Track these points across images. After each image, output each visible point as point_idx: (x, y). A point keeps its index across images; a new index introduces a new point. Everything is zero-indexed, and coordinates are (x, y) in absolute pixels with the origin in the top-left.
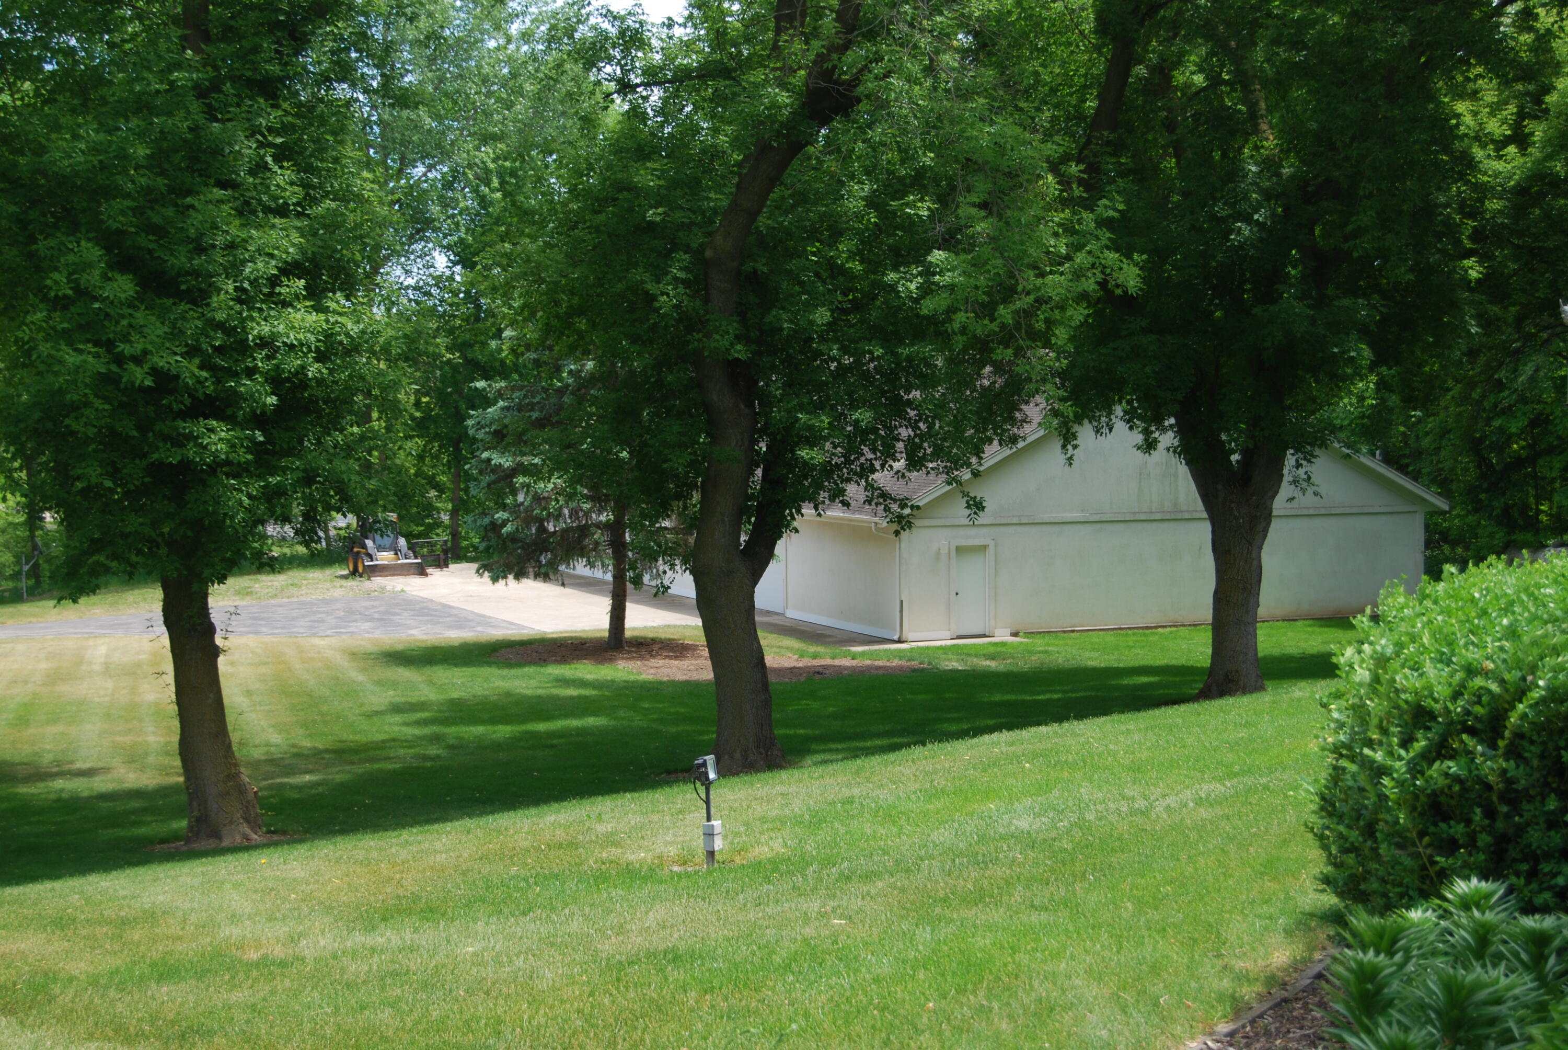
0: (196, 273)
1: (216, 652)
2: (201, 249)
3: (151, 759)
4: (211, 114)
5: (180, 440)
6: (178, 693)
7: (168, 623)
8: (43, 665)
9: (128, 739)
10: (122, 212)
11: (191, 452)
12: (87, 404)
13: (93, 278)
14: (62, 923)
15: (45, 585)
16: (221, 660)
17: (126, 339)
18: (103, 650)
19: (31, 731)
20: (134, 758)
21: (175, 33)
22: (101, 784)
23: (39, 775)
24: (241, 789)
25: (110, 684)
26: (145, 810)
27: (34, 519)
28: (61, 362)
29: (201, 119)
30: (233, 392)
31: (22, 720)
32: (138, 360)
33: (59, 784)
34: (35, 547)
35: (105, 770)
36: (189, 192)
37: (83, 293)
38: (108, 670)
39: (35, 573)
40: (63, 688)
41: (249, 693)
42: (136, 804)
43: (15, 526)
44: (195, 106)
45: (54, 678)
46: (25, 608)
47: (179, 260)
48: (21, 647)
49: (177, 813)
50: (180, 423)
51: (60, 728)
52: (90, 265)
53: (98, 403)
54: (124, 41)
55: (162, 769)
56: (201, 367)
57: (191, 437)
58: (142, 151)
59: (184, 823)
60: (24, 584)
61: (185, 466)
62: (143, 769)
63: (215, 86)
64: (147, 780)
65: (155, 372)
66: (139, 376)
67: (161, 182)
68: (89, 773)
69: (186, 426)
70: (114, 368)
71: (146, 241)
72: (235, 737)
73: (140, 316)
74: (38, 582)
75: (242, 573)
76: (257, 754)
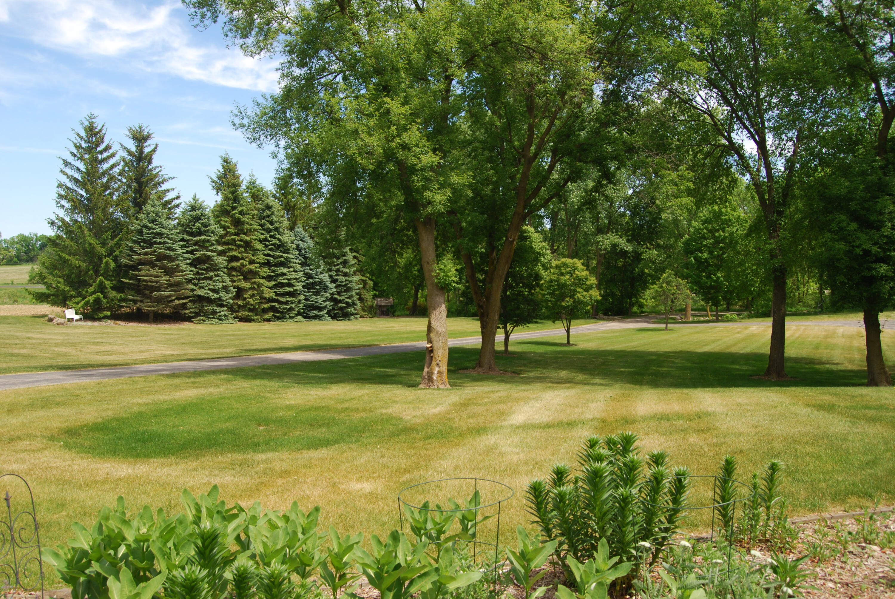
0: (879, 221)
1: (880, 331)
2: (881, 214)
3: (856, 362)
4: (885, 174)
5: (870, 269)
6: (867, 342)
7: (865, 322)
8: (823, 333)
9: (849, 356)
10: (856, 205)
11: (874, 273)
12: (843, 259)
13: (844, 224)
14: (836, 394)
15: (824, 310)
16: (881, 334)
17: (854, 241)
18: (842, 330)
19: (820, 351)
20: (851, 361)
21: (873, 151)
22: (840, 367)
23: (821, 363)
24: (885, 373)
25: (844, 340)
26: (854, 376)
27: (821, 292)
28: (835, 247)
29: (882, 176)
30: (889, 255)
31: (817, 348)
32: (858, 247)
33: (828, 366)
34: (822, 299)
35: (842, 364)
36: (878, 198)
37: (841, 229)
38: (843, 336)
39: (821, 307)
40: (829, 340)
41: (888, 346)
42: (851, 374)
43: (816, 293)
44: (880, 172)
45: (826, 337)
46: (818, 317)
47: (873, 217)
48: (817, 328)
49: (864, 378)
50: (871, 265)
51: (828, 351)
52: (843, 221)
53: (846, 259)
54: (859, 155)
55: (859, 365)
56: (878, 248)
57: (875, 269)
58: (862, 187)
59: (866, 381)
60: (818, 310)
61: (873, 277)
62: (853, 365)
63: (886, 166)
64: (855, 368)
65: (864, 250)
66: (858, 251)
67: (868, 195)
68: (837, 364)
69: (873, 265)
70: (851, 248)
71: (863, 212)
72: (884, 358)
73: (859, 234)
74: (822, 310)
75: (888, 310)
76: (890, 364)
